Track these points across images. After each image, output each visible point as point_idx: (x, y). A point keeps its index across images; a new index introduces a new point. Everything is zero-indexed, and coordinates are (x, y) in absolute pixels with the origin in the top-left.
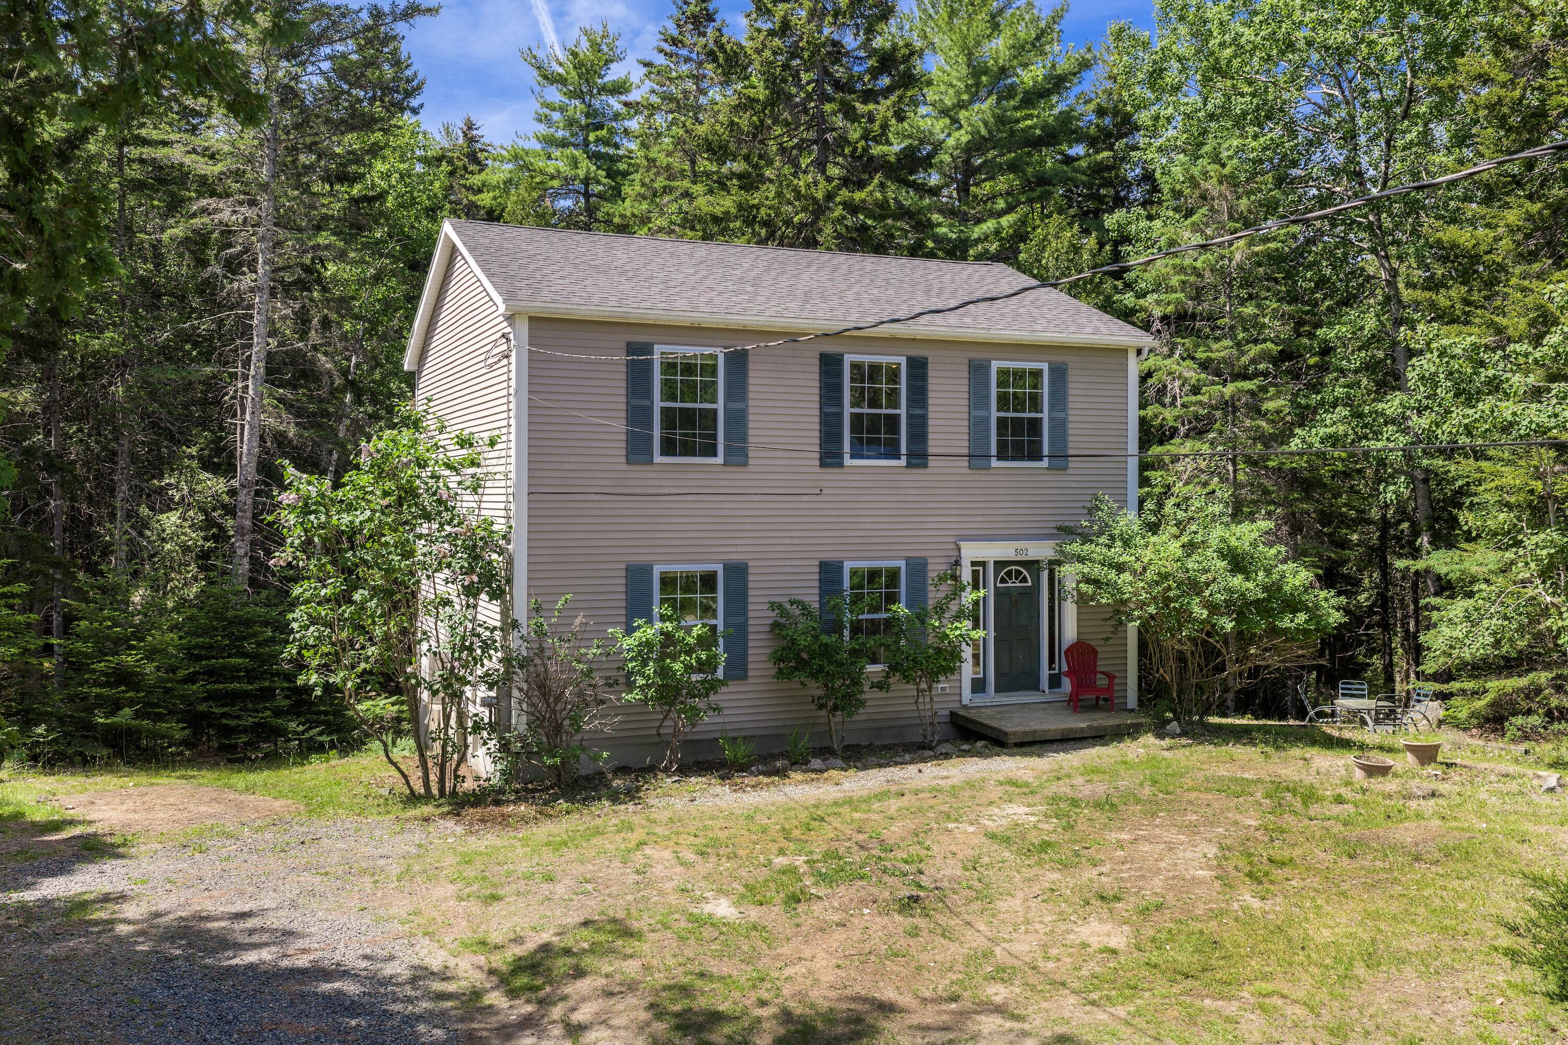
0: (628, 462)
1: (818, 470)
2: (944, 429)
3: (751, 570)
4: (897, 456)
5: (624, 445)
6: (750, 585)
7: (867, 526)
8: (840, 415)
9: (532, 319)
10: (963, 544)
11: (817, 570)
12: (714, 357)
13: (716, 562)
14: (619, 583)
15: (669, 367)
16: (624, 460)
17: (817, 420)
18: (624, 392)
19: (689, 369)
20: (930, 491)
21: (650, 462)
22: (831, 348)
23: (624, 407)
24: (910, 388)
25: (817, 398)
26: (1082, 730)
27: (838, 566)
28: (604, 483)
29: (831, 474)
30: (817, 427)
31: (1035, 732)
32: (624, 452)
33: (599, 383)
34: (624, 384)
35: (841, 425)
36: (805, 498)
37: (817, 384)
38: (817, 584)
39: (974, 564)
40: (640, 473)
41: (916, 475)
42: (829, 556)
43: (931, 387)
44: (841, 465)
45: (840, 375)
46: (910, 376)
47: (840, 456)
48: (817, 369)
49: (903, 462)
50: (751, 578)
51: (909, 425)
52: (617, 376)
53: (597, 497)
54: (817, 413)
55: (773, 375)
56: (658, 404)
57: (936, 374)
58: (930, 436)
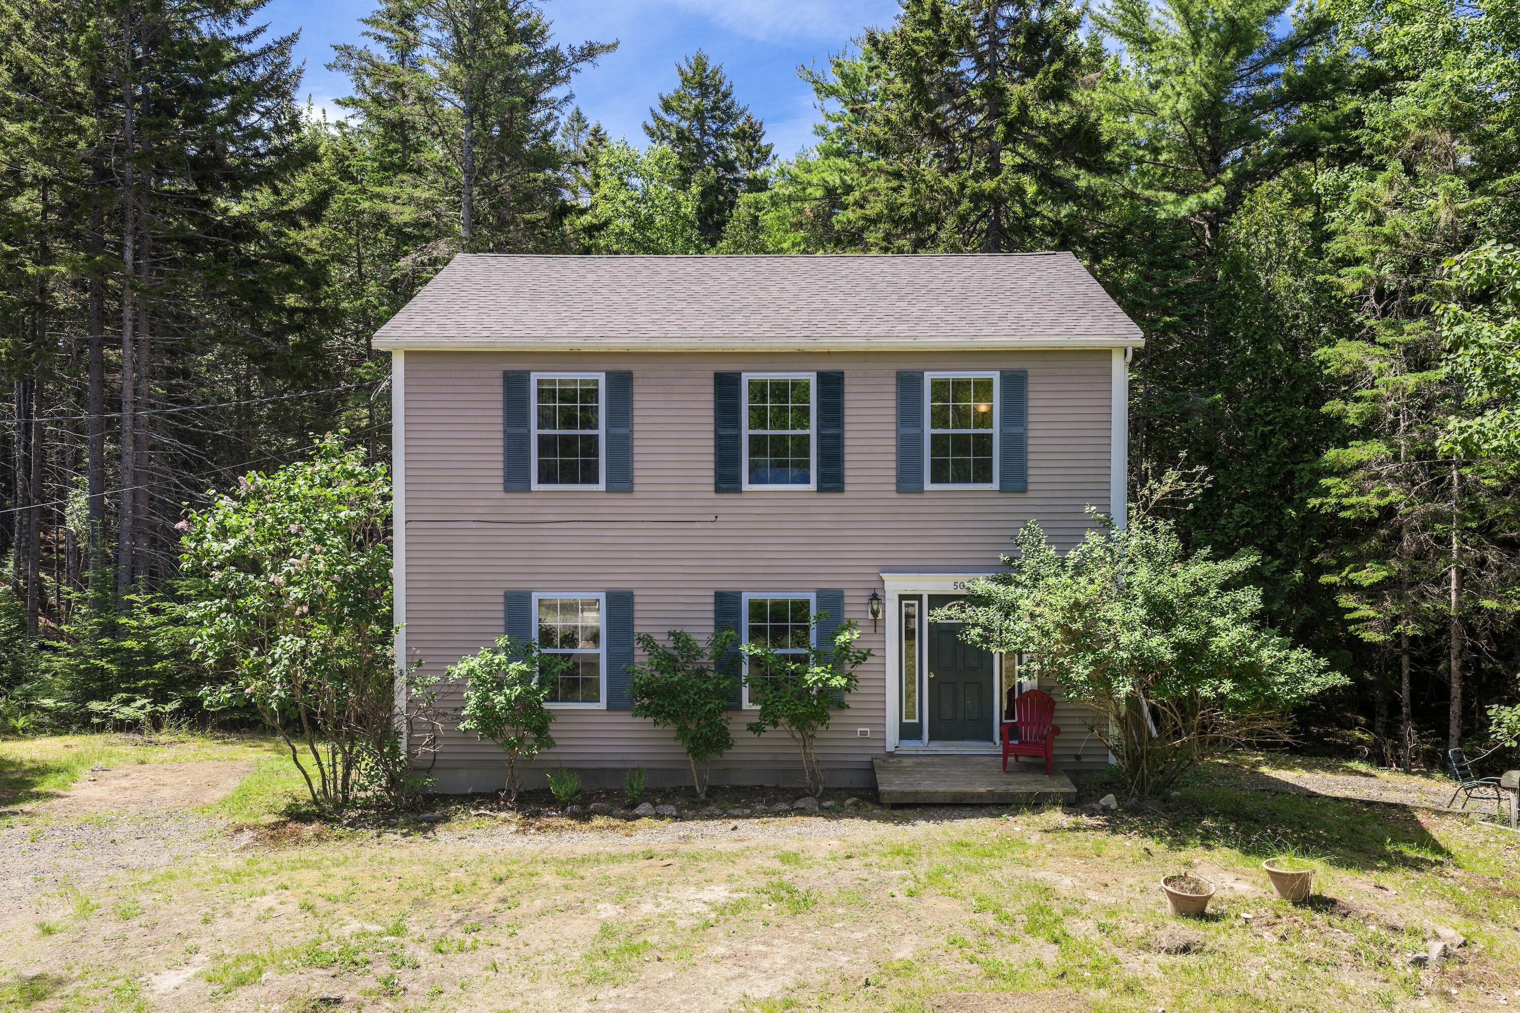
0: (506, 490)
1: (713, 495)
2: (866, 450)
3: (636, 600)
4: (807, 481)
5: (501, 473)
6: (636, 615)
7: (769, 555)
8: (738, 438)
9: (407, 353)
10: (884, 576)
11: (712, 600)
12: (596, 382)
13: (599, 590)
14: (498, 610)
15: (545, 394)
16: (501, 488)
17: (712, 443)
18: (501, 420)
19: (567, 396)
20: (847, 518)
21: (528, 490)
22: (726, 367)
23: (501, 435)
24: (821, 406)
25: (712, 420)
26: (981, 795)
27: (735, 597)
28: (479, 510)
29: (728, 500)
30: (712, 450)
31: (917, 793)
32: (501, 481)
33: (474, 413)
34: (501, 413)
35: (739, 448)
36: (699, 525)
37: (712, 405)
38: (712, 615)
39: (902, 597)
40: (517, 503)
41: (830, 500)
42: (726, 586)
43: (847, 404)
44: (739, 490)
45: (737, 395)
46: (821, 393)
47: (737, 480)
48: (711, 390)
49: (813, 486)
50: (636, 607)
51: (820, 446)
52: (494, 405)
53: (474, 525)
54: (712, 435)
55: (661, 398)
56: (535, 432)
57: (854, 389)
58: (847, 458)
